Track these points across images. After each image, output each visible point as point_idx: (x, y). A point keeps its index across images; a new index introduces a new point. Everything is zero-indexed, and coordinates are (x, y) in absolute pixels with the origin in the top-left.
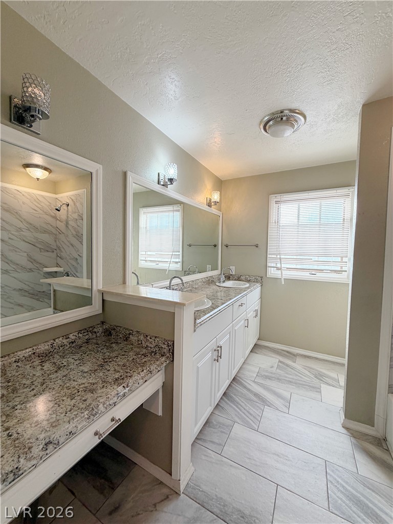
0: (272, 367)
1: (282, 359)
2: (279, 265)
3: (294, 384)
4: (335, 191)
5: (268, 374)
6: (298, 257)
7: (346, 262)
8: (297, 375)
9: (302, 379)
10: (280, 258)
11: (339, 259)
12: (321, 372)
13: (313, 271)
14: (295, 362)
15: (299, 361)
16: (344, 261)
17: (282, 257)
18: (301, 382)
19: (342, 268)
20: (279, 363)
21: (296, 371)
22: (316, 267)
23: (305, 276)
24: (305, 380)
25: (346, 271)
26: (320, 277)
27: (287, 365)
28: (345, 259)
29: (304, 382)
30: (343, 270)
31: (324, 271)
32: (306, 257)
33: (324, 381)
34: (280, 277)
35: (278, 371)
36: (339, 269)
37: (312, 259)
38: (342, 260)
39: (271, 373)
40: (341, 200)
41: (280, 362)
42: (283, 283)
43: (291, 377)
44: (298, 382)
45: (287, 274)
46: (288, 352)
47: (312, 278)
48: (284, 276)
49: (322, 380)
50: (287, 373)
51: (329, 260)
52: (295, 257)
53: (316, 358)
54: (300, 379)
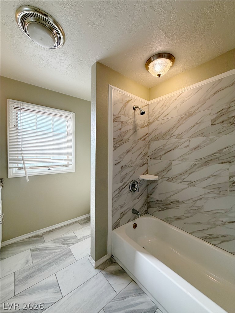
0: (27, 262)
1: (32, 247)
2: (21, 165)
3: (54, 263)
4: (63, 112)
5: (27, 273)
6: (38, 157)
7: (72, 159)
8: (51, 253)
9: (57, 254)
10: (23, 159)
11: (66, 158)
12: (65, 238)
13: (50, 167)
14: (44, 242)
15: (47, 238)
16: (69, 158)
17: (24, 157)
18: (57, 257)
19: (68, 163)
20: (33, 253)
21: (49, 250)
22: (51, 164)
23: (45, 171)
24: (58, 253)
25: (72, 165)
26: (56, 170)
27: (40, 250)
28: (70, 157)
29: (59, 254)
30: (69, 164)
31: (59, 166)
32: (46, 157)
33: (70, 244)
34: (25, 176)
35: (35, 261)
36: (66, 164)
37: (50, 158)
38: (68, 158)
39: (29, 269)
40: (65, 119)
41: (32, 251)
42: (28, 180)
43: (48, 258)
44: (55, 258)
45: (31, 172)
46: (35, 237)
47: (51, 172)
48: (28, 174)
49: (68, 244)
50: (43, 258)
51: (61, 159)
52: (35, 157)
53: (57, 229)
54: (55, 254)
